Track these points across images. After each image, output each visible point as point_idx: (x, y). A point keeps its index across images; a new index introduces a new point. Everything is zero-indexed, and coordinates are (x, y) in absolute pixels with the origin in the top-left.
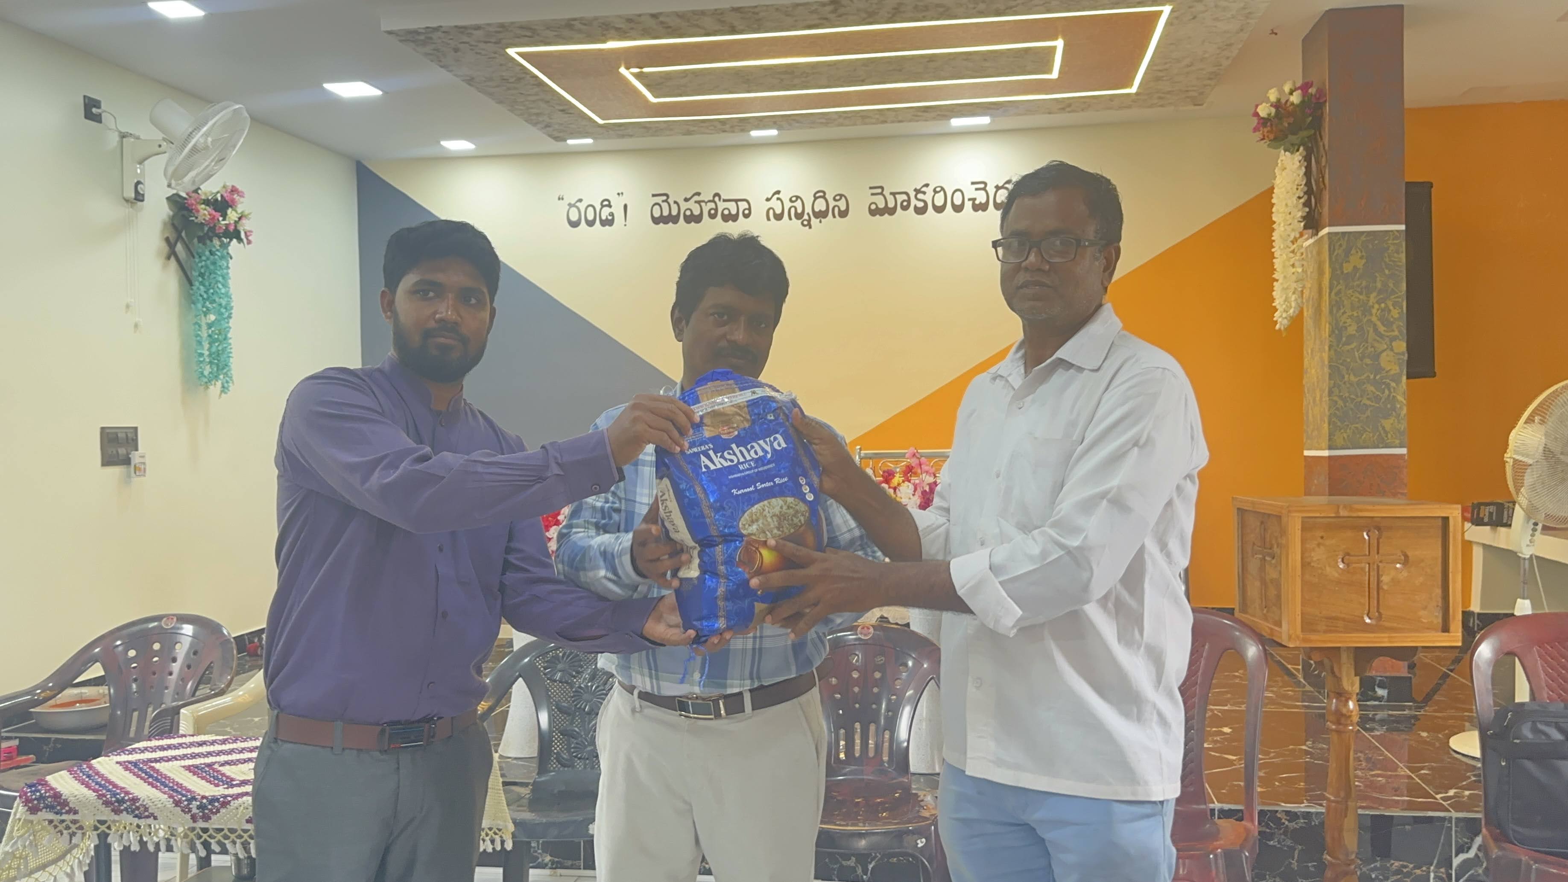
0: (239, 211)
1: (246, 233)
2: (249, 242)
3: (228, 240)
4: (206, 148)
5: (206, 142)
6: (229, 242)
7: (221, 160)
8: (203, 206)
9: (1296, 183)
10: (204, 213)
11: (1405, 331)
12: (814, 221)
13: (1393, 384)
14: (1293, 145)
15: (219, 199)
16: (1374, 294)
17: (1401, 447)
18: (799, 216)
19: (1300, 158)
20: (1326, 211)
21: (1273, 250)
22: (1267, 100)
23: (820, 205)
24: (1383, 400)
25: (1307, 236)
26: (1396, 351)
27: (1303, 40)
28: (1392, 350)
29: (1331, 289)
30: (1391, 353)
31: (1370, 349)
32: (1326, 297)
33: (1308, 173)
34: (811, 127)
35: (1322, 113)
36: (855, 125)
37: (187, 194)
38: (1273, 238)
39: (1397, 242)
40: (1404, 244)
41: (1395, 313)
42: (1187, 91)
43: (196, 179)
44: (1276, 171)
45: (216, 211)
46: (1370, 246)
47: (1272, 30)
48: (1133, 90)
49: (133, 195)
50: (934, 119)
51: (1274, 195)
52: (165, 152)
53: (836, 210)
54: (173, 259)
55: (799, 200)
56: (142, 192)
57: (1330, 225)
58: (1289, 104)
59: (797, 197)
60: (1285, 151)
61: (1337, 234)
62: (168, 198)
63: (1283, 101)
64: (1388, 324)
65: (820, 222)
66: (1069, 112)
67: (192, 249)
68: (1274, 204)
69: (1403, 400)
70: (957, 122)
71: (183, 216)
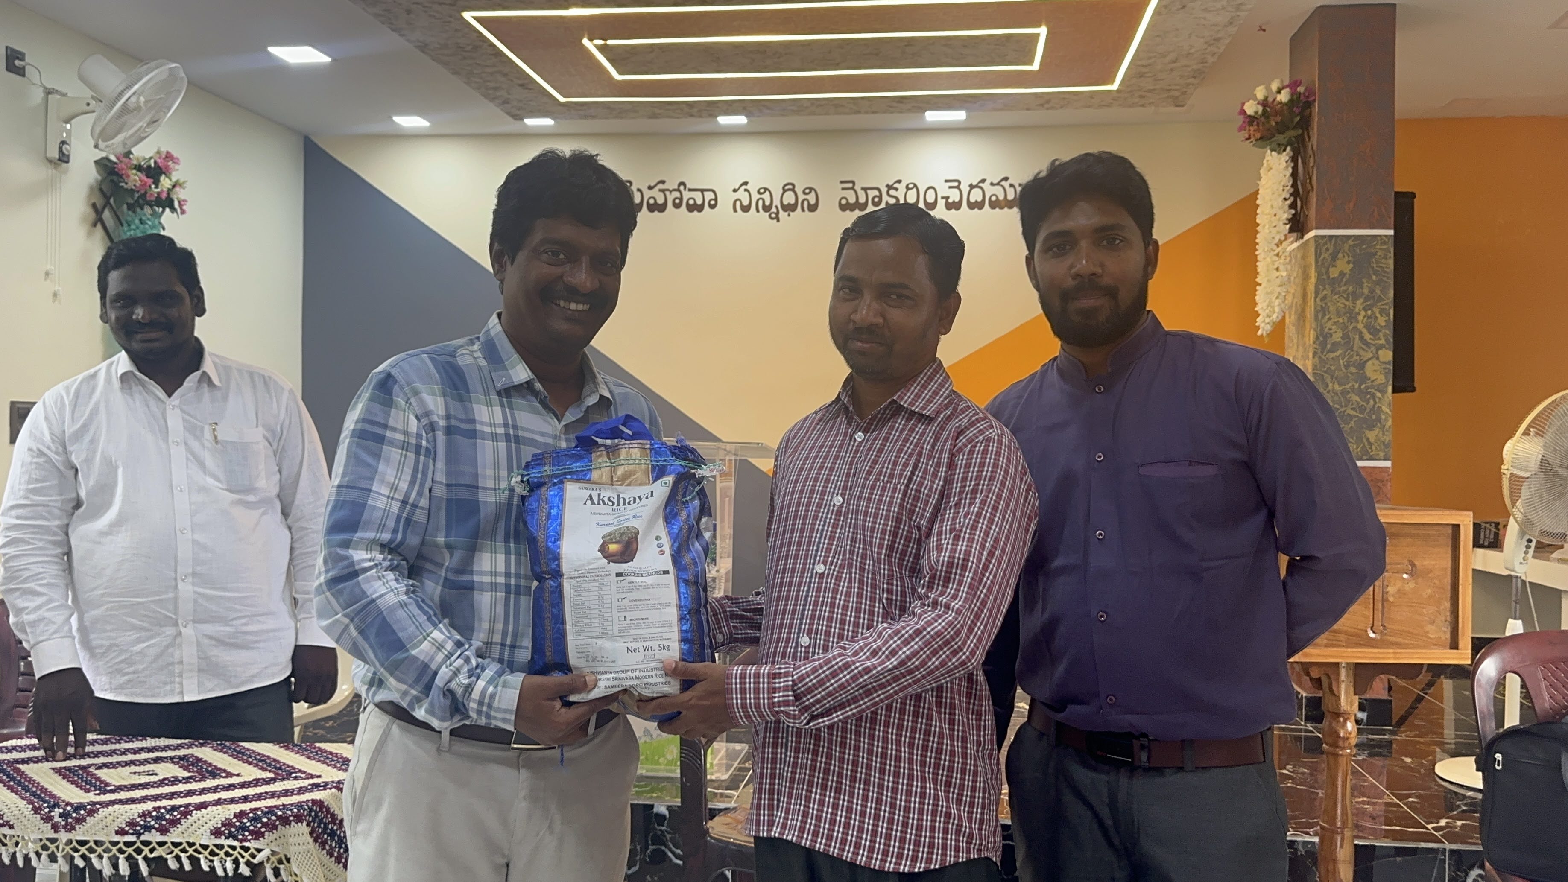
0: (174, 179)
1: (179, 202)
2: (183, 212)
3: (161, 209)
4: (138, 108)
5: (138, 101)
6: (163, 212)
7: (154, 122)
8: (134, 172)
9: (1282, 184)
10: (135, 179)
11: (1392, 340)
12: (782, 214)
13: (1379, 395)
14: (1279, 145)
15: (153, 165)
16: (1361, 300)
17: (1385, 459)
18: (767, 209)
19: (1287, 158)
20: (1312, 213)
21: (1257, 253)
22: (1255, 98)
23: (789, 198)
24: (1368, 410)
25: (1292, 239)
26: (1382, 359)
27: (1292, 39)
28: (1378, 358)
29: (1317, 293)
30: (1376, 362)
31: (1355, 358)
32: (1311, 303)
33: (1294, 175)
34: (782, 115)
35: (1310, 114)
36: (827, 114)
37: (118, 158)
38: (1257, 241)
39: (1385, 247)
40: (1392, 250)
41: (1382, 321)
42: (1170, 90)
43: (129, 143)
44: (1262, 171)
45: (148, 177)
46: (1358, 251)
47: (1260, 27)
48: (1115, 86)
49: (56, 155)
50: (909, 111)
51: (1259, 196)
52: (94, 112)
53: (806, 203)
54: (99, 226)
55: (767, 192)
56: (66, 153)
57: (1317, 228)
58: (1275, 103)
59: (766, 189)
60: (1272, 150)
61: (1325, 236)
62: (96, 162)
63: (1270, 100)
64: (1374, 332)
65: (789, 215)
66: (1047, 109)
67: (121, 218)
68: (1258, 206)
69: (1388, 411)
70: (932, 116)
71: (112, 181)
